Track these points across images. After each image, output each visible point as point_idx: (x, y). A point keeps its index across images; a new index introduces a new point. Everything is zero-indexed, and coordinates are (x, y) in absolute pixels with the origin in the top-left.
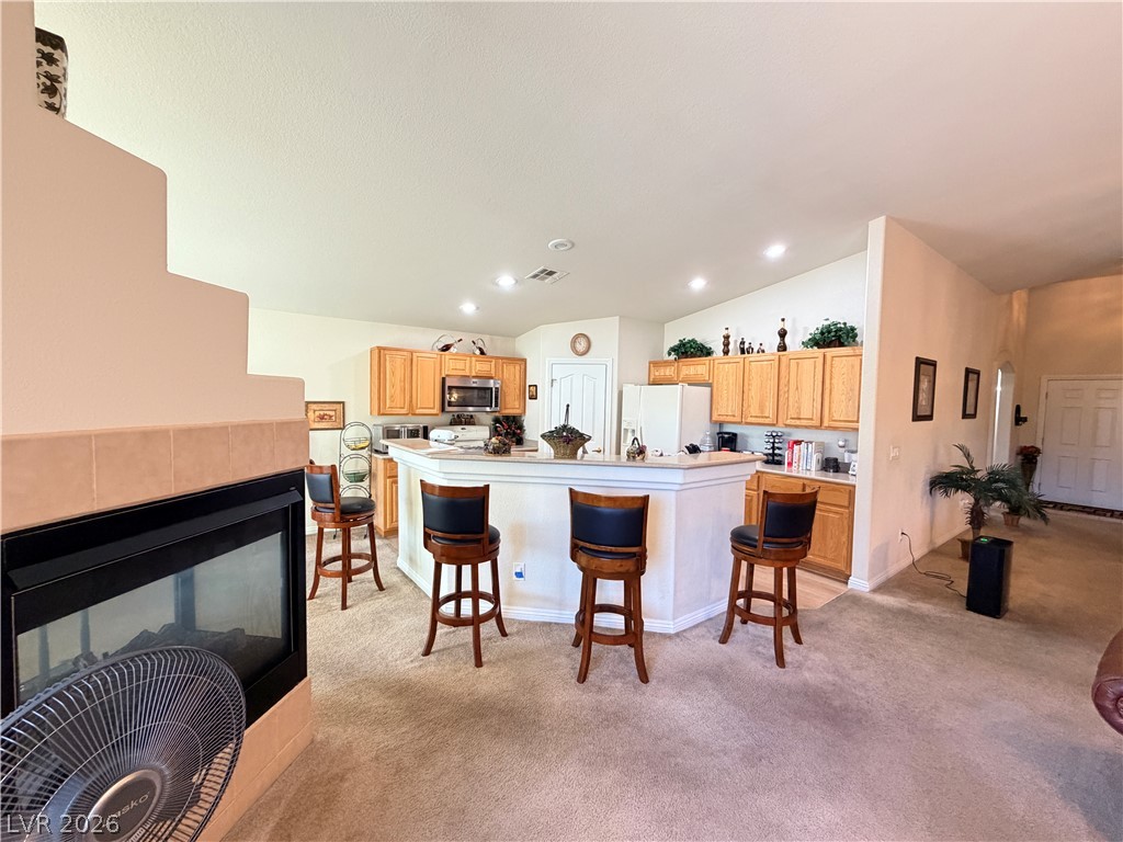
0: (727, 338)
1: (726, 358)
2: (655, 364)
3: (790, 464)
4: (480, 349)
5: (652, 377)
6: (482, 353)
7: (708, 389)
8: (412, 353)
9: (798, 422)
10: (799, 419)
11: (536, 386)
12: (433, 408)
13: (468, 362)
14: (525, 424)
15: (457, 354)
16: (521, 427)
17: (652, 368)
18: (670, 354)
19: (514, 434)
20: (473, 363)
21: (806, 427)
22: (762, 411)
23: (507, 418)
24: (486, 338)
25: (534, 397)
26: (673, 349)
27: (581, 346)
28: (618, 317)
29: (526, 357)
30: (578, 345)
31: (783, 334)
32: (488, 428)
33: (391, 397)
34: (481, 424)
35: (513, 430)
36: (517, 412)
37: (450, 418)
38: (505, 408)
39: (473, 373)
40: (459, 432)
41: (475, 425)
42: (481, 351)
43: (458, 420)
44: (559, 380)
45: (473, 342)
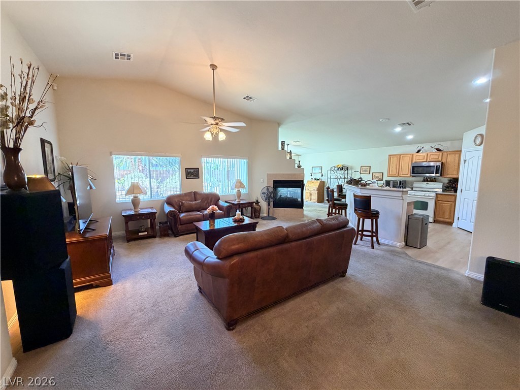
8: (400, 155)
12: (408, 174)
15: (421, 153)
20: (429, 156)
27: (478, 141)
32: (442, 184)
33: (392, 171)
34: (440, 182)
35: (453, 185)
36: (455, 176)
37: (422, 179)
38: (448, 175)
39: (428, 160)
40: (424, 185)
41: (435, 182)
42: (438, 150)
43: (426, 180)
44: (468, 160)
45: (431, 147)
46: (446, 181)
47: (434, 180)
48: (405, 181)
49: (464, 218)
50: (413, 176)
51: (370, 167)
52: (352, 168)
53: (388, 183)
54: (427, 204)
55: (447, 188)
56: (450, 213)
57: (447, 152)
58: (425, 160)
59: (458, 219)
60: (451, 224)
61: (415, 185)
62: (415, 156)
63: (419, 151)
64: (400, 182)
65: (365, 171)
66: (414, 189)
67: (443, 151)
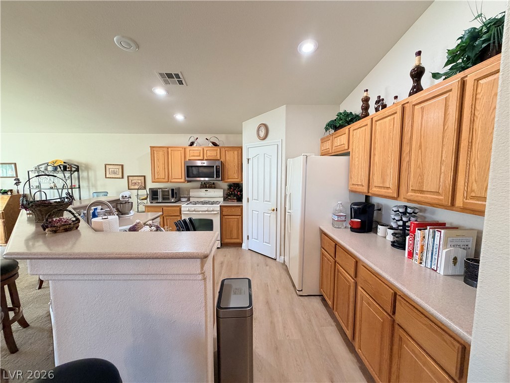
0: (364, 101)
1: (357, 124)
3: (411, 254)
4: (212, 143)
8: (168, 148)
10: (422, 192)
12: (181, 178)
13: (202, 151)
20: (205, 151)
21: (431, 204)
22: (384, 182)
28: (285, 105)
29: (242, 145)
30: (261, 133)
31: (418, 74)
32: (222, 190)
33: (157, 173)
34: (220, 188)
35: (235, 192)
36: (236, 181)
37: (199, 184)
38: (228, 179)
39: (205, 158)
40: (203, 193)
41: (215, 188)
42: (215, 144)
43: (205, 186)
44: (251, 159)
45: (206, 139)
46: (225, 186)
47: (212, 186)
48: (179, 189)
49: (255, 236)
50: (189, 181)
51: (122, 166)
52: (87, 168)
53: (154, 194)
54: (211, 221)
55: (229, 196)
56: (238, 231)
57: (225, 147)
58: (201, 158)
59: (248, 239)
60: (240, 245)
61: (191, 194)
62: (188, 150)
63: (192, 144)
64: (173, 190)
65: (114, 173)
66: (192, 199)
67: (220, 146)
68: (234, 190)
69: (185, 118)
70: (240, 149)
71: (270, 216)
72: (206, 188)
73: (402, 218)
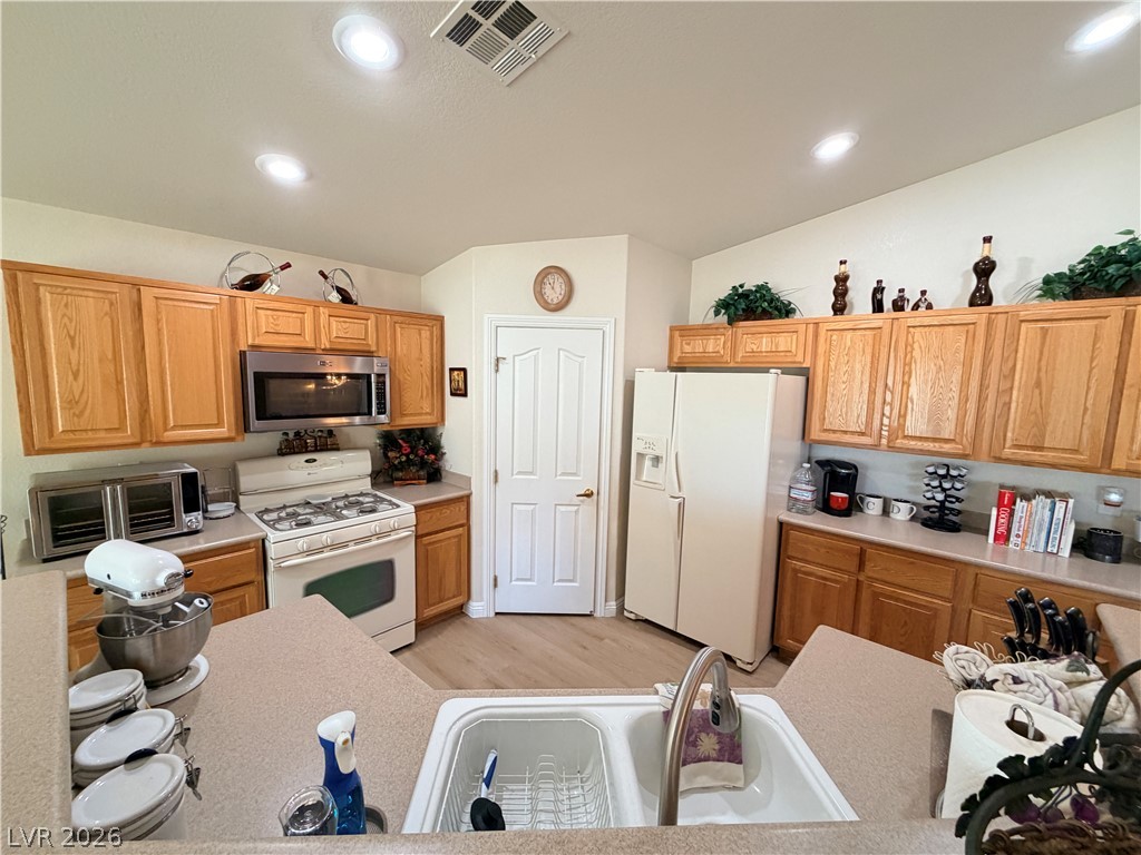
0: (842, 280)
1: (842, 321)
2: (681, 331)
3: (1002, 538)
4: (339, 290)
5: (677, 354)
6: (346, 298)
7: (801, 379)
8: (136, 285)
9: (1036, 455)
10: (1041, 448)
11: (464, 370)
12: (219, 424)
13: (308, 318)
14: (444, 442)
15: (275, 298)
16: (436, 449)
17: (678, 340)
18: (717, 313)
19: (423, 464)
20: (323, 319)
21: (1054, 466)
23: (408, 433)
24: (352, 269)
25: (460, 392)
26: (724, 305)
27: (554, 292)
28: (626, 236)
29: (443, 314)
30: (548, 290)
31: (984, 269)
32: (368, 455)
33: (70, 402)
34: (357, 447)
36: (428, 420)
38: (404, 415)
39: (322, 343)
40: (296, 470)
41: (338, 449)
42: (344, 296)
43: (299, 444)
44: (509, 360)
45: (322, 273)
46: (370, 437)
47: (328, 443)
49: (522, 572)
55: (398, 469)
56: (458, 572)
57: (392, 313)
59: (495, 586)
60: (462, 611)
62: (246, 308)
63: (255, 283)
64: (188, 479)
67: (360, 304)
68: (413, 449)
69: (310, 176)
70: (439, 323)
71: (577, 512)
72: (307, 452)
73: (941, 483)
